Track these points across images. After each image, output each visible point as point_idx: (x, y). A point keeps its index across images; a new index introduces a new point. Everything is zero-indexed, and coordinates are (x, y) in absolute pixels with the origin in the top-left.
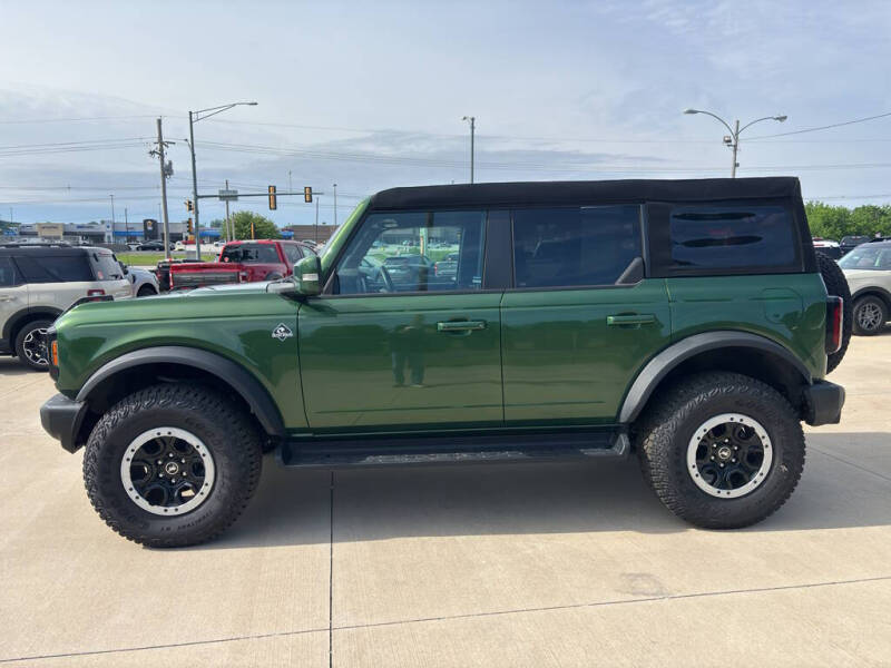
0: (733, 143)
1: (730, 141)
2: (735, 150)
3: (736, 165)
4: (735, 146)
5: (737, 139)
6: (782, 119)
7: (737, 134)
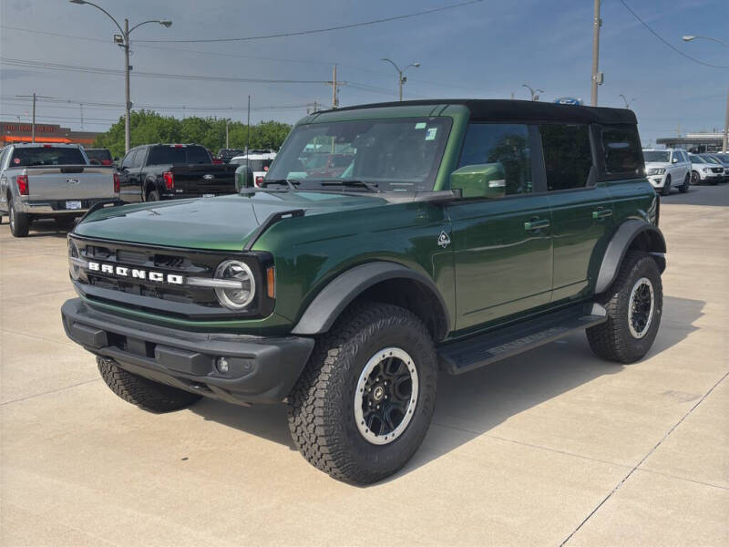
0: (124, 43)
1: (121, 41)
2: (127, 52)
3: (130, 68)
4: (127, 47)
5: (127, 40)
6: (168, 24)
7: (127, 34)
